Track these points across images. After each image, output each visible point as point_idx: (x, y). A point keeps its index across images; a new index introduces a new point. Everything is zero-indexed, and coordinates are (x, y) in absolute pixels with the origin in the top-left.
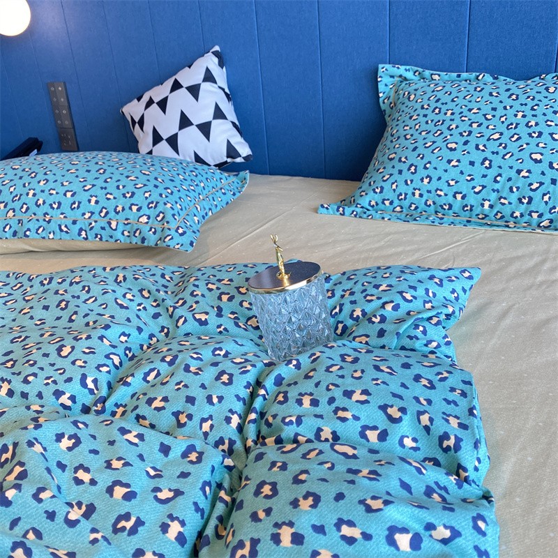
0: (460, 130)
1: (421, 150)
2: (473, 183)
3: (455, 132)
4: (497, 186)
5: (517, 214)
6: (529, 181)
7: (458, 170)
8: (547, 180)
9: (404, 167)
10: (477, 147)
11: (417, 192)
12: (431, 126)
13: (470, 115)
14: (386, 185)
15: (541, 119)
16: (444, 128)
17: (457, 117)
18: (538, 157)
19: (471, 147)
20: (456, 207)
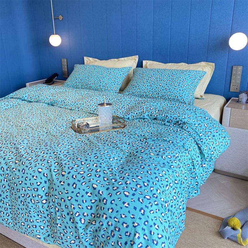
0: (146, 79)
1: (138, 83)
2: (148, 90)
3: (145, 79)
4: (152, 91)
5: (156, 97)
6: (158, 90)
7: (145, 87)
8: (162, 89)
9: (134, 87)
10: (149, 83)
11: (136, 92)
12: (141, 78)
13: (149, 75)
14: (130, 91)
15: (162, 77)
16: (143, 78)
17: (146, 76)
18: (160, 85)
19: (148, 82)
20: (144, 96)
